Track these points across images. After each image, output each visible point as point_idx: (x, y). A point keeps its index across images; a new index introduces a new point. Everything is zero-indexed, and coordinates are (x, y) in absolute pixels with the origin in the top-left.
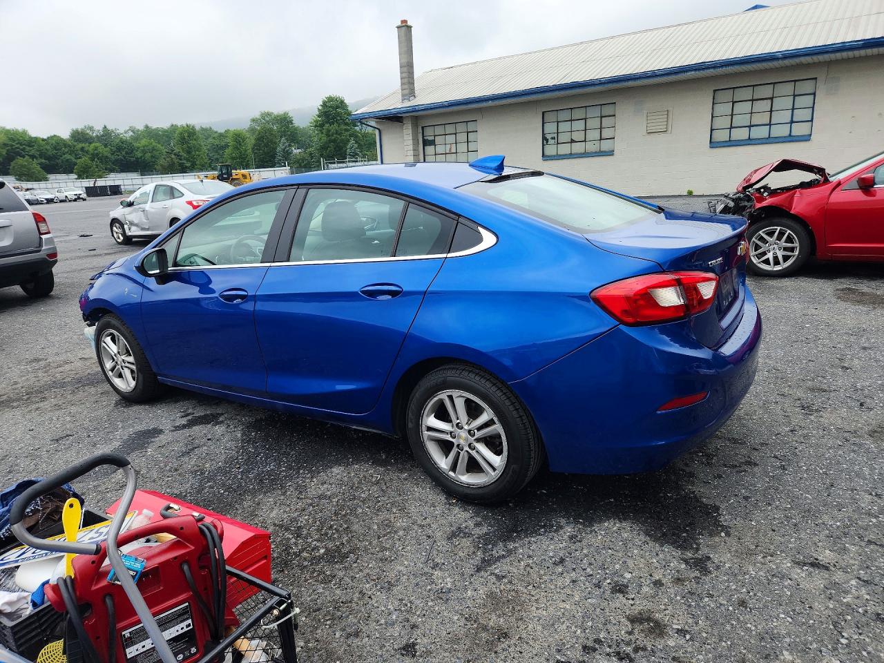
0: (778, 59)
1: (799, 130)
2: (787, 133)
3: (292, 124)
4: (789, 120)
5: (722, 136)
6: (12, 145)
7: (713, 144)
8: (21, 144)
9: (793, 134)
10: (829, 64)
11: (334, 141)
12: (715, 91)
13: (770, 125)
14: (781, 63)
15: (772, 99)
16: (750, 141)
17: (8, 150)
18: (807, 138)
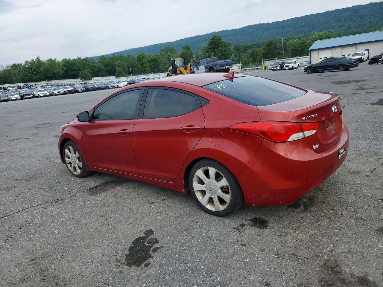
3: (190, 49)
6: (68, 66)
8: (71, 65)
11: (224, 54)
17: (66, 68)
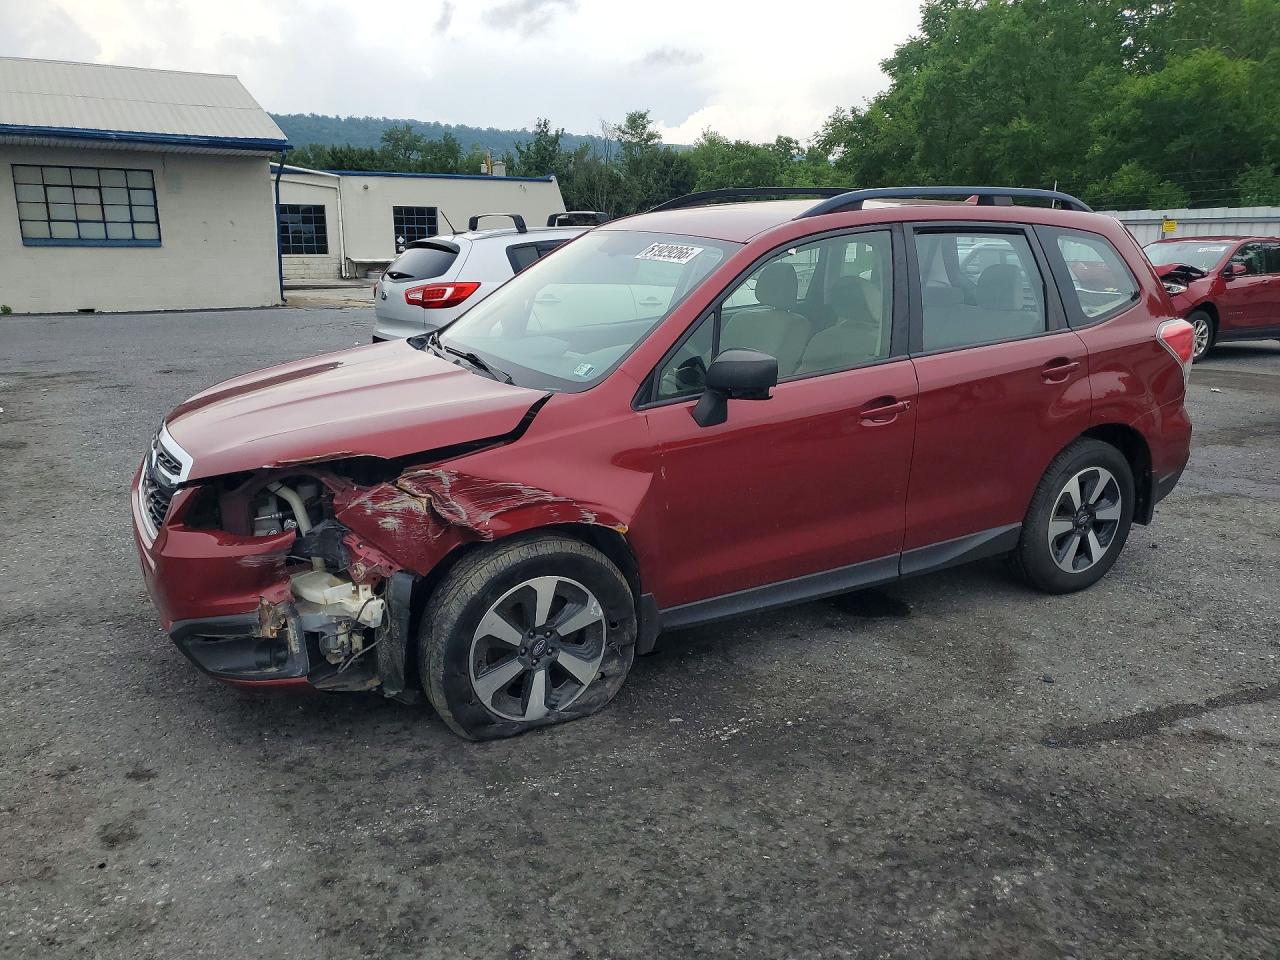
0: (111, 140)
1: (145, 232)
2: (130, 236)
4: (128, 219)
5: (39, 230)
7: (29, 242)
9: (137, 237)
10: (164, 155)
12: (13, 165)
13: (104, 222)
14: (111, 145)
15: (99, 188)
16: (80, 242)
18: (156, 243)
